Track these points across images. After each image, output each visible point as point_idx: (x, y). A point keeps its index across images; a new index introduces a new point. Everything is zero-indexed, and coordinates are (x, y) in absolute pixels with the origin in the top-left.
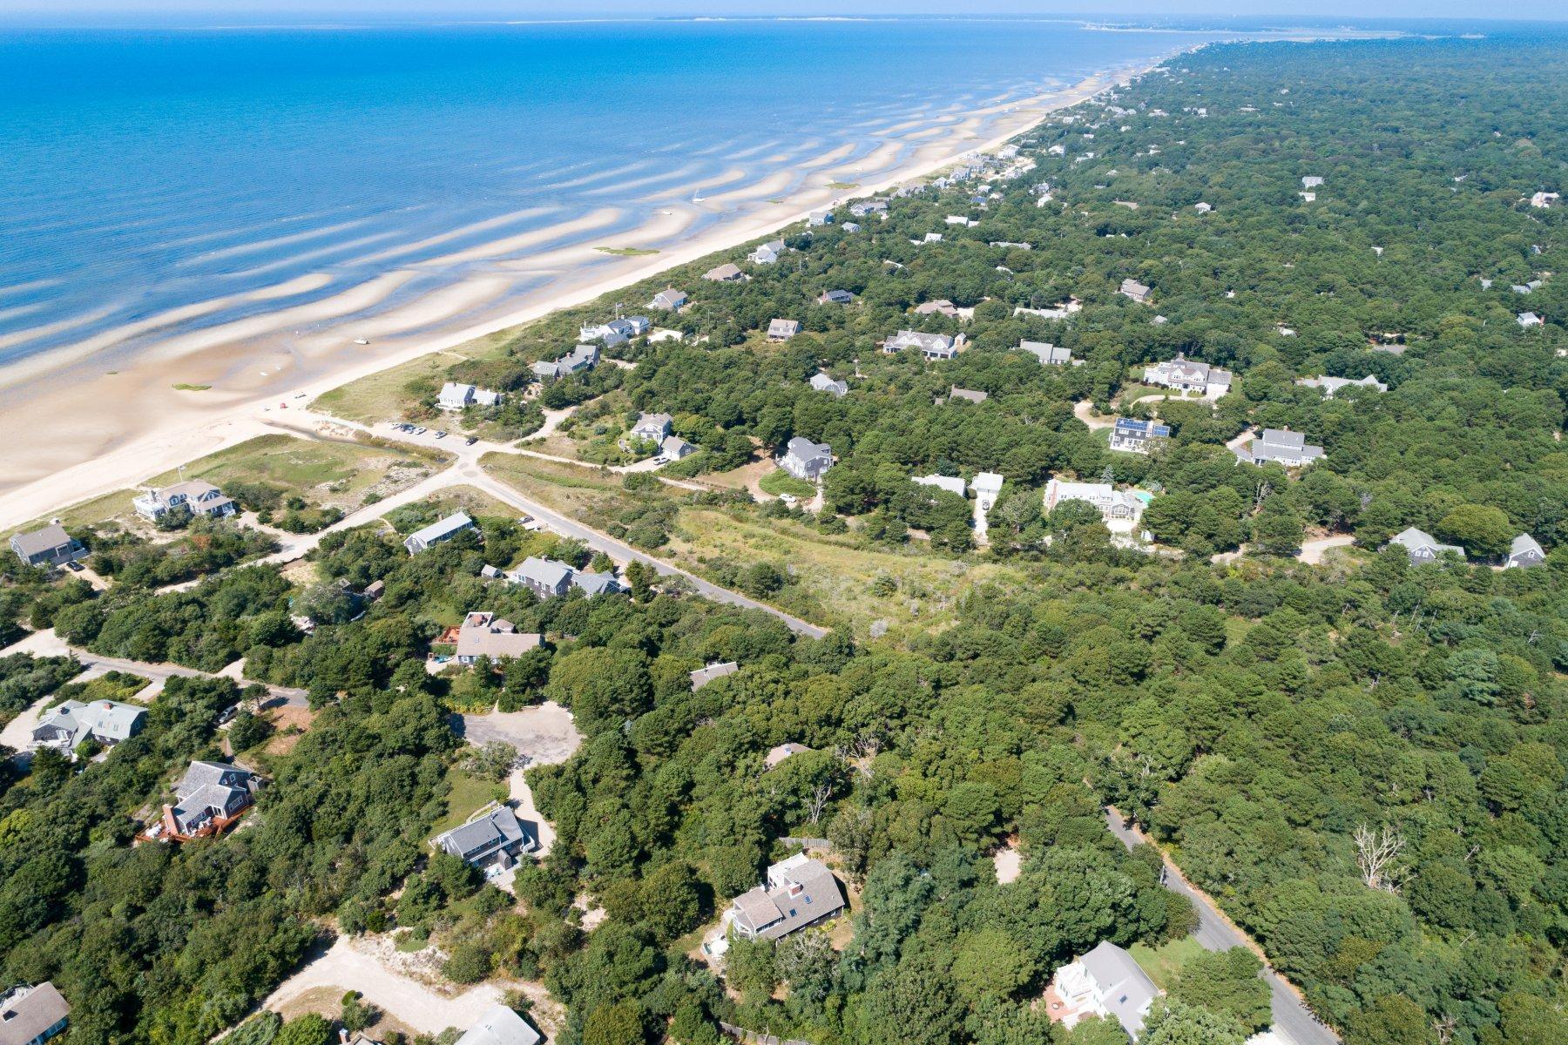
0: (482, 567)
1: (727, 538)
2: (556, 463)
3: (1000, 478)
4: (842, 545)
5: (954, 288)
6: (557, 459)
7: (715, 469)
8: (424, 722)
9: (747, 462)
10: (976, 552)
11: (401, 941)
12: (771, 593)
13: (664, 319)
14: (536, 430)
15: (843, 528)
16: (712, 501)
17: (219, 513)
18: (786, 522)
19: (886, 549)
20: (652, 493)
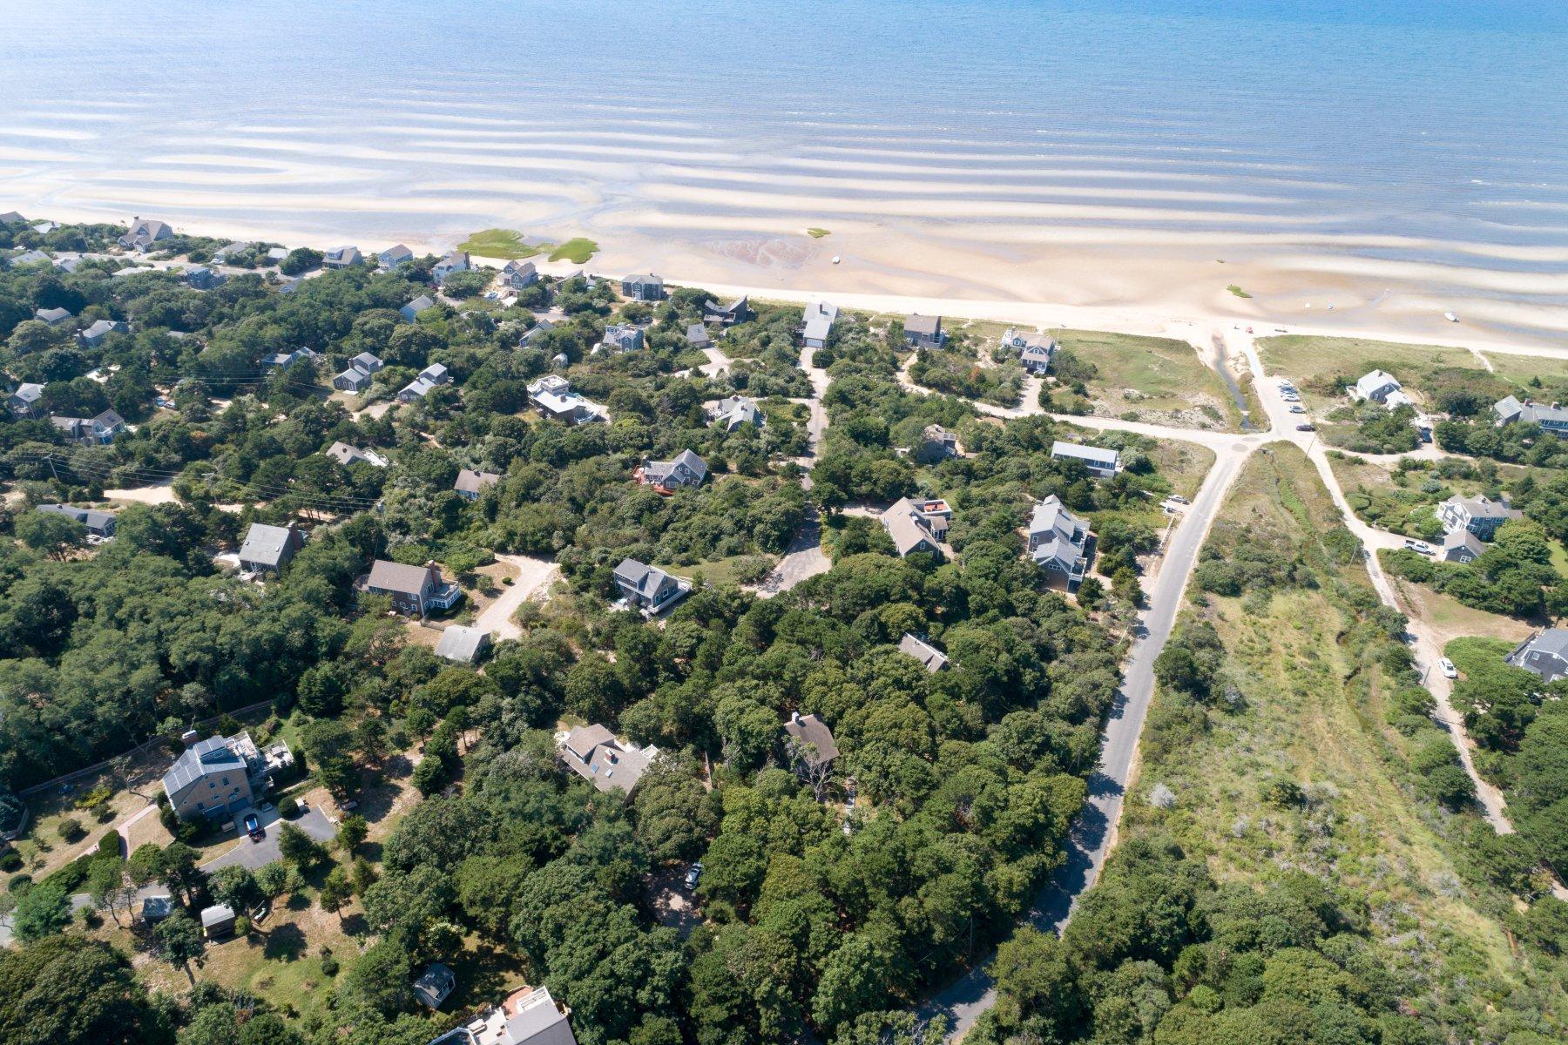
1: (1284, 638)
2: (1318, 482)
6: (1329, 481)
7: (1452, 593)
11: (558, 584)
14: (1377, 452)
16: (1358, 605)
17: (1033, 365)
19: (1413, 790)
20: (1334, 560)
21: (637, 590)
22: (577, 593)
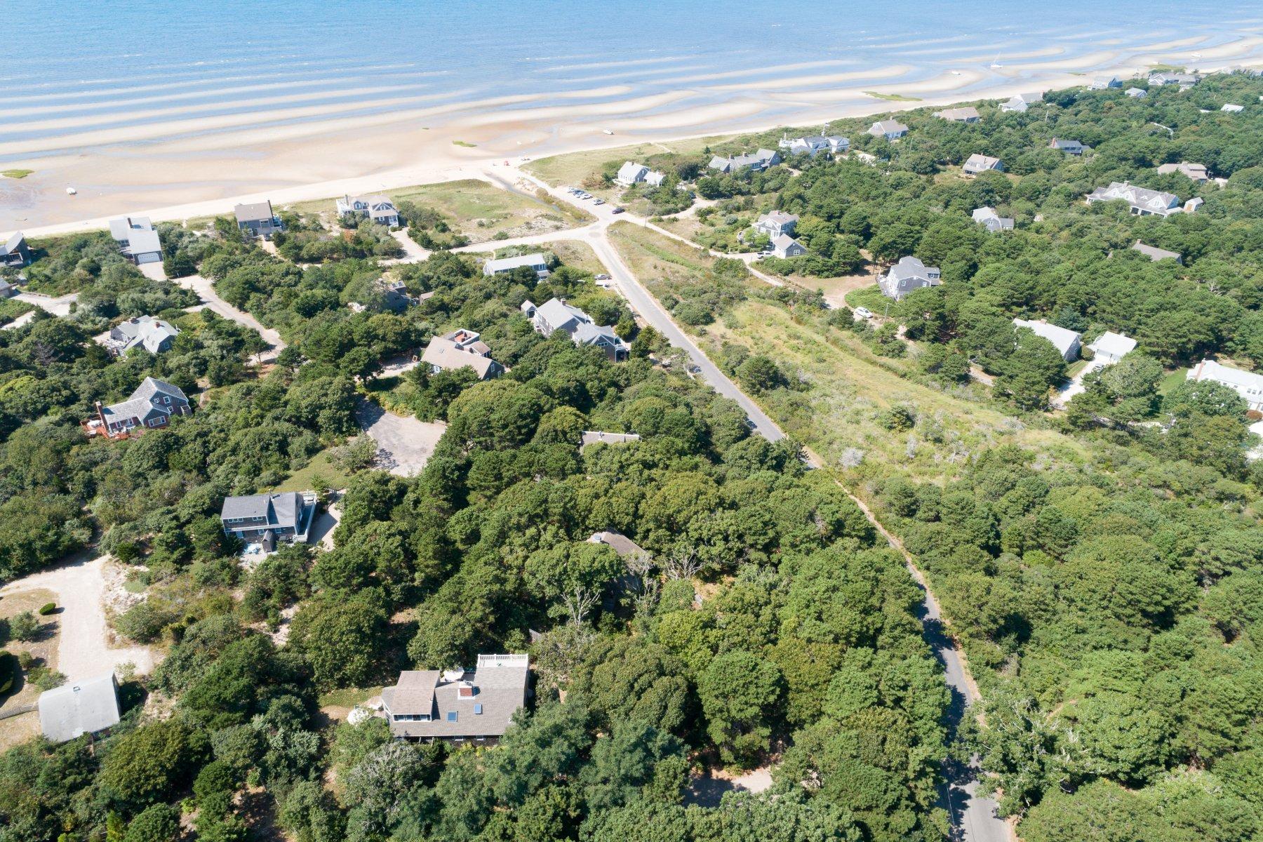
0: (523, 301)
1: (769, 334)
2: (669, 239)
3: (1132, 342)
4: (889, 369)
5: (1218, 153)
6: (673, 236)
7: (812, 273)
8: (323, 400)
9: (852, 273)
10: (1048, 415)
11: (133, 577)
12: (763, 390)
13: (866, 143)
14: (677, 212)
15: (900, 351)
16: (784, 298)
17: (386, 221)
18: (845, 334)
19: (936, 385)
20: (735, 279)
21: (268, 526)
22: (179, 571)
